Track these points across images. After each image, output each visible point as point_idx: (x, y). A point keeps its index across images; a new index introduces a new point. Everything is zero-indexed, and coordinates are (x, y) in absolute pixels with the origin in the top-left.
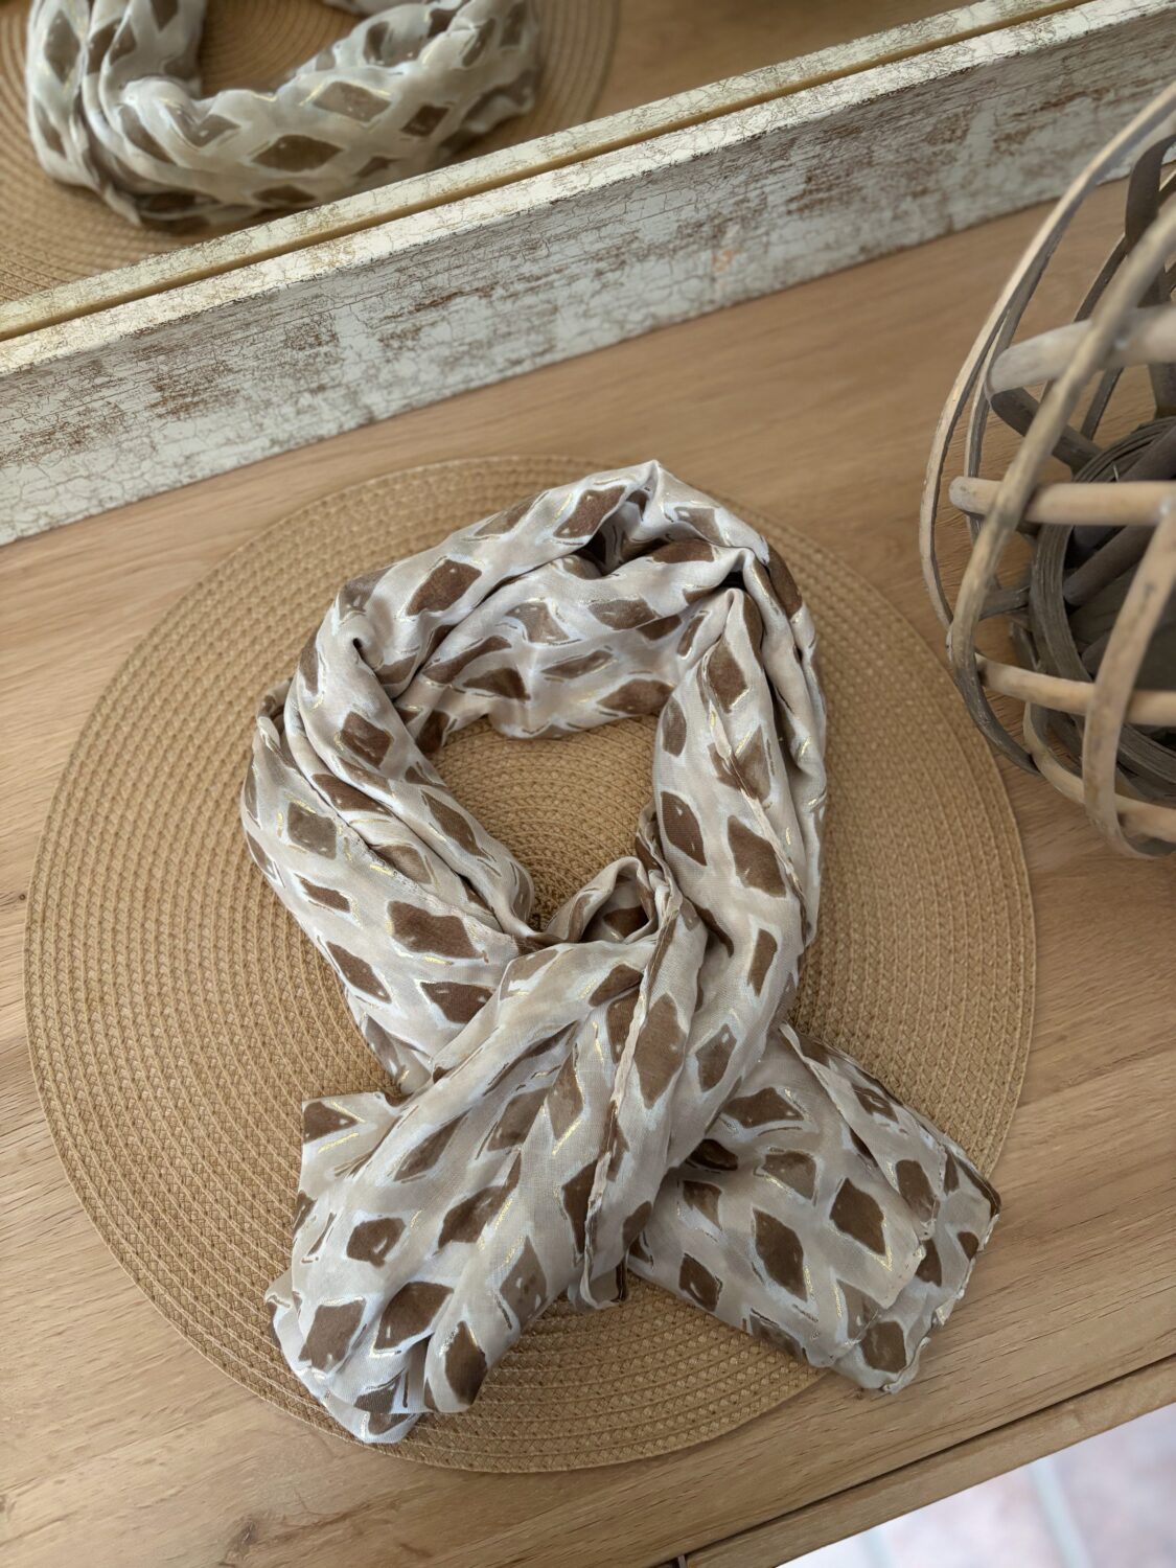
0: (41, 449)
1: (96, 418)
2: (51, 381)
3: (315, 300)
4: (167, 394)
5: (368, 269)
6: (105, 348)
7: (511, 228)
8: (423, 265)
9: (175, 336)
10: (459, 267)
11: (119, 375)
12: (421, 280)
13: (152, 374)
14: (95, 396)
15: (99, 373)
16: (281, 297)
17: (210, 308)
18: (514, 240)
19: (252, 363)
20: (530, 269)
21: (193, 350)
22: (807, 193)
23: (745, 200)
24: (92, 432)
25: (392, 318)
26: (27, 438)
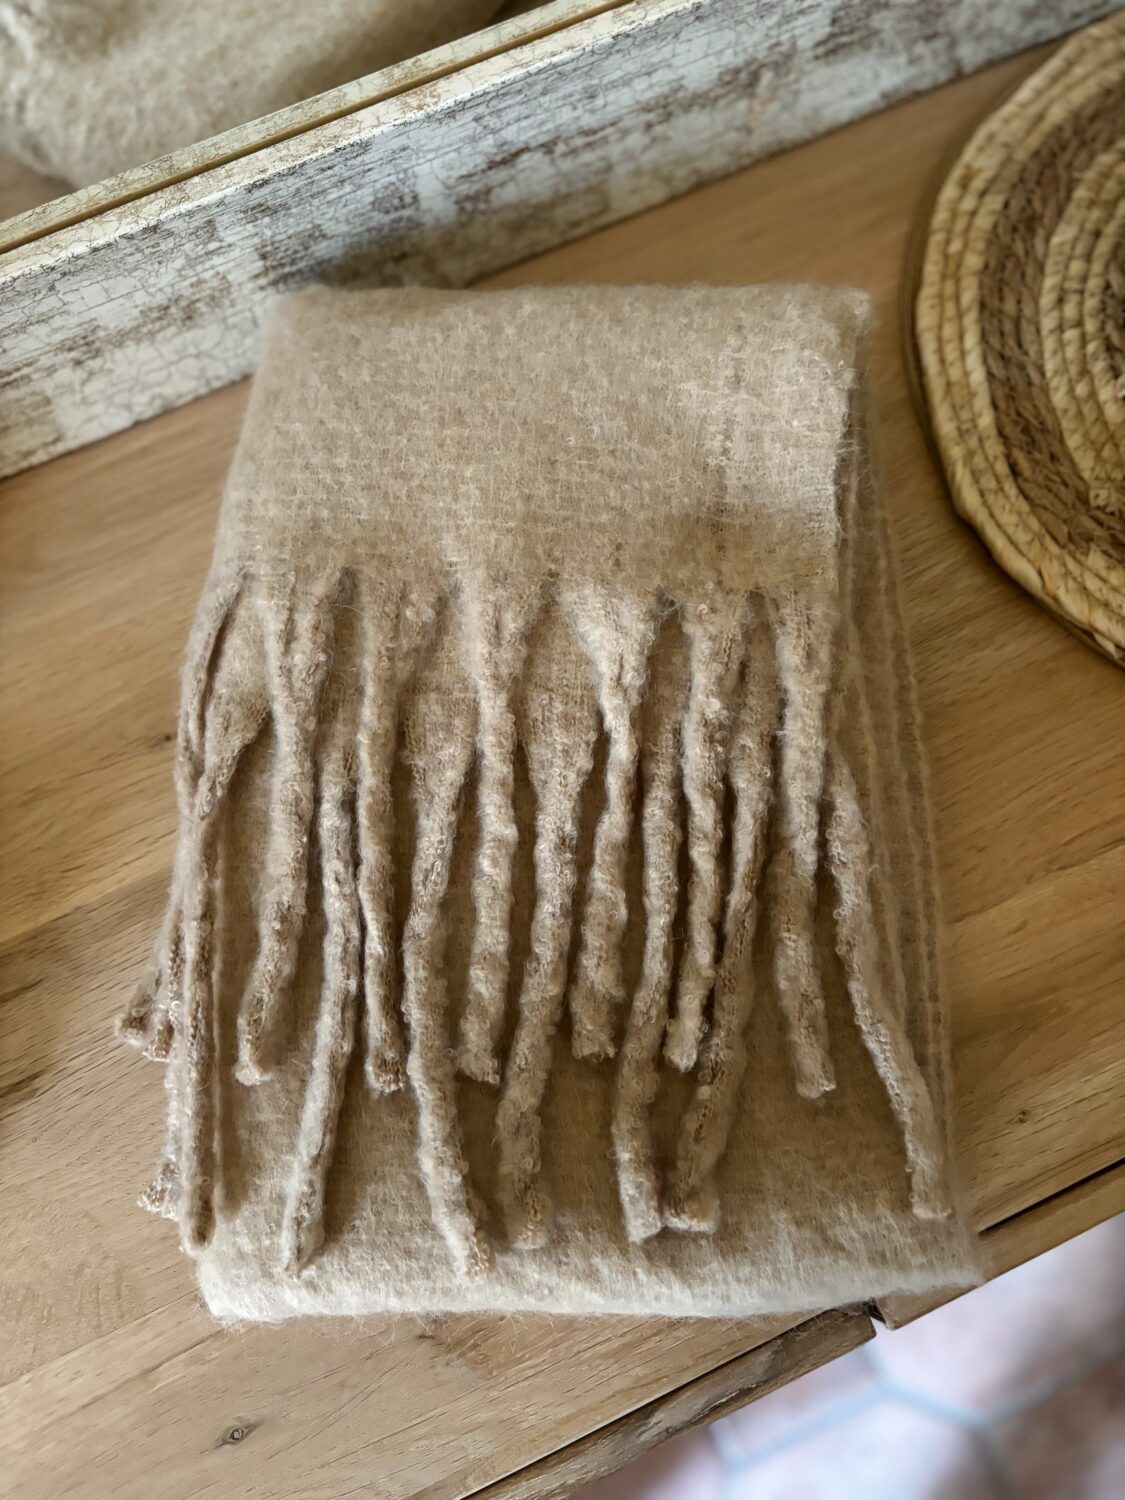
1: (206, 290)
2: (171, 245)
3: (402, 154)
4: (269, 263)
5: (451, 114)
6: (221, 203)
7: (575, 70)
8: (497, 113)
9: (280, 193)
10: (527, 117)
11: (229, 240)
12: (494, 132)
13: (257, 240)
14: (207, 265)
15: (212, 237)
16: (374, 147)
17: (314, 156)
18: (576, 86)
19: (344, 228)
20: (588, 121)
21: (294, 211)
22: (832, 36)
23: (778, 44)
24: (202, 306)
25: (467, 178)
26: (146, 312)
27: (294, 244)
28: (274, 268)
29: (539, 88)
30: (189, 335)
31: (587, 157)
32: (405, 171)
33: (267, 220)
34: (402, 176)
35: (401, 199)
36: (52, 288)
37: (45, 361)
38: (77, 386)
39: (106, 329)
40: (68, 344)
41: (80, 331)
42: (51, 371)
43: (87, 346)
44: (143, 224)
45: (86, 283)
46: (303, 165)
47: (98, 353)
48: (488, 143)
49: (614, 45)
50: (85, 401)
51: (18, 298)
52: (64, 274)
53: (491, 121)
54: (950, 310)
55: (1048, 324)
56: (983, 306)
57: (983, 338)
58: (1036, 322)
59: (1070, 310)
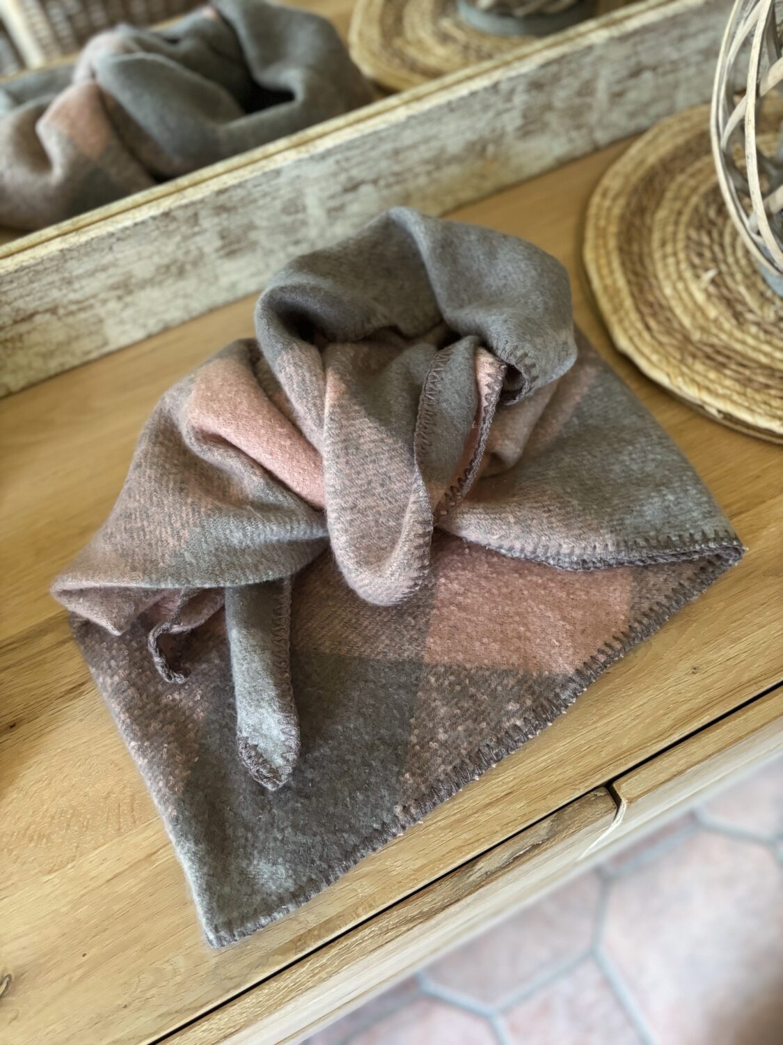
0: (164, 277)
1: (191, 257)
2: (174, 227)
3: (298, 180)
4: (226, 241)
5: (324, 156)
6: (202, 201)
7: (388, 136)
8: (348, 159)
9: (234, 199)
10: (362, 163)
11: (205, 226)
12: (346, 170)
13: (219, 228)
14: (193, 241)
15: (196, 224)
16: (283, 175)
17: (251, 177)
19: (266, 223)
20: (396, 168)
21: (240, 210)
22: (524, 125)
23: (494, 129)
24: (188, 267)
25: (332, 197)
26: (158, 268)
27: (239, 231)
28: (228, 245)
30: (181, 284)
31: (397, 189)
32: (298, 191)
33: (225, 216)
34: (296, 194)
35: (296, 208)
36: (111, 248)
37: (102, 296)
38: (118, 311)
39: (136, 277)
40: (116, 285)
41: (122, 278)
42: (104, 302)
43: (125, 288)
45: (129, 247)
47: (130, 292)
48: (343, 177)
49: (406, 122)
50: (122, 322)
53: (345, 164)
54: (602, 251)
55: (657, 255)
56: (621, 250)
57: (623, 264)
58: (651, 255)
59: (669, 249)
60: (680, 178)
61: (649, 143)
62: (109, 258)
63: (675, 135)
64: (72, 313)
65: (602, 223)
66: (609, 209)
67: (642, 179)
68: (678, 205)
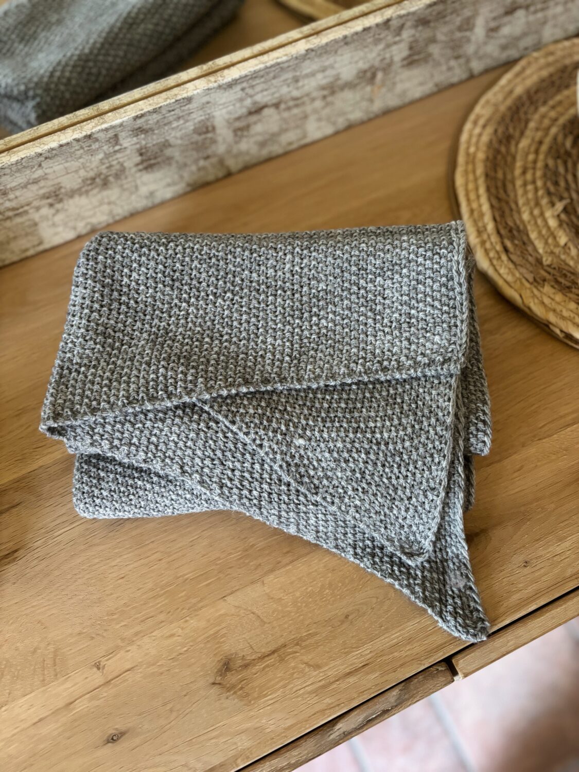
0: (90, 187)
1: (113, 171)
2: (97, 146)
3: (208, 105)
4: (144, 158)
5: (230, 85)
6: (121, 125)
7: (289, 67)
8: (252, 87)
9: (150, 122)
10: (266, 90)
11: (125, 145)
12: (251, 96)
13: (138, 146)
14: (115, 157)
15: (117, 143)
16: (194, 101)
17: (165, 103)
18: (289, 75)
19: (179, 142)
20: (296, 93)
21: (156, 132)
22: (410, 56)
23: (384, 59)
24: (111, 179)
25: (238, 119)
26: (84, 181)
27: (156, 149)
28: (146, 160)
29: (272, 75)
30: (106, 193)
31: (295, 111)
32: (209, 114)
33: (143, 136)
34: (207, 116)
35: (207, 128)
36: (40, 165)
37: (36, 203)
38: (50, 216)
39: (65, 188)
40: (47, 195)
41: (52, 189)
42: (38, 209)
43: (56, 196)
44: (84, 134)
45: (57, 164)
46: (160, 107)
47: (61, 201)
48: (248, 102)
49: (306, 55)
50: (54, 225)
51: (24, 170)
52: (46, 158)
53: (250, 91)
54: (471, 177)
55: (519, 183)
56: (487, 176)
57: (488, 189)
58: (513, 182)
59: (529, 176)
60: (543, 110)
61: (517, 75)
62: (39, 173)
63: (541, 69)
64: (9, 218)
65: (472, 150)
66: (480, 135)
67: (510, 108)
68: (539, 134)
